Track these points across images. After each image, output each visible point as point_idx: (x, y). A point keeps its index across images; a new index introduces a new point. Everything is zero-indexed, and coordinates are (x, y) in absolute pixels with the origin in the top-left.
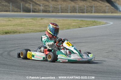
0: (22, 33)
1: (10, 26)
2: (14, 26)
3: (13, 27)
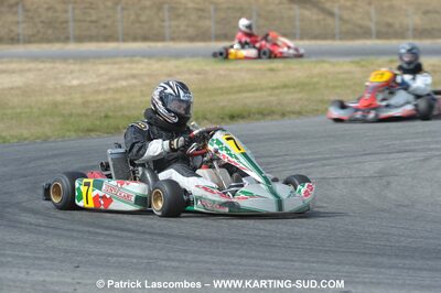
0: (293, 116)
1: (262, 90)
2: (277, 92)
3: (271, 95)
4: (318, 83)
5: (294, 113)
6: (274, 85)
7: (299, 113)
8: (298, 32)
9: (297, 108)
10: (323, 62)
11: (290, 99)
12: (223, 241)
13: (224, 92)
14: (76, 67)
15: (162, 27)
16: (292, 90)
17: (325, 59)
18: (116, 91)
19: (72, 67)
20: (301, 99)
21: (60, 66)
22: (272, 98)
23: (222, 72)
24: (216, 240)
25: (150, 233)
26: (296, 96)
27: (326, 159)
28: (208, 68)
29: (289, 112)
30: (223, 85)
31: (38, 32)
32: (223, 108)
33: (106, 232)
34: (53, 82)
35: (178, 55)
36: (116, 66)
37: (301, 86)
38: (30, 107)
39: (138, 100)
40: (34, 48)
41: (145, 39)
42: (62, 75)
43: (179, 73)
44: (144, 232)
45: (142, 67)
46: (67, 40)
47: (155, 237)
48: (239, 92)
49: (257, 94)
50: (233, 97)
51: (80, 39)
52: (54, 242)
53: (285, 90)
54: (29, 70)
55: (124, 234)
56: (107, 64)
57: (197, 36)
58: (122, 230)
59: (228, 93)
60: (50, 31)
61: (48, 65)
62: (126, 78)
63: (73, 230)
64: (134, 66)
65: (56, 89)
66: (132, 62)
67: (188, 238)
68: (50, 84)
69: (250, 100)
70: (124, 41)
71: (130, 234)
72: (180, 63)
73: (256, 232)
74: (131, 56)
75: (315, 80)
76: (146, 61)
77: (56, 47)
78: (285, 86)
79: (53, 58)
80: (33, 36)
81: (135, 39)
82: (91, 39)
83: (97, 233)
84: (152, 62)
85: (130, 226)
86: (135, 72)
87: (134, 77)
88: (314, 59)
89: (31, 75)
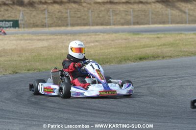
4: (179, 43)
5: (168, 57)
6: (159, 44)
7: (171, 57)
8: (170, 20)
9: (170, 54)
10: (181, 34)
11: (167, 50)
12: (136, 114)
13: (137, 47)
14: (71, 37)
15: (110, 19)
16: (167, 46)
17: (182, 32)
18: (89, 48)
19: (69, 37)
20: (171, 51)
21: (64, 37)
22: (159, 50)
23: (136, 39)
24: (133, 114)
25: (104, 111)
26: (169, 49)
27: (183, 77)
28: (130, 37)
29: (166, 56)
30: (136, 44)
31: (54, 22)
32: (136, 55)
33: (84, 110)
34: (61, 44)
35: (116, 32)
36: (89, 37)
37: (171, 45)
38: (51, 55)
39: (99, 52)
40: (52, 29)
41: (102, 24)
42: (65, 41)
43: (116, 40)
44: (101, 111)
45: (100, 37)
46: (67, 25)
47: (106, 113)
48: (144, 47)
49: (152, 48)
50: (141, 50)
51: (73, 25)
52: (62, 115)
53: (164, 47)
54: (50, 39)
55: (93, 111)
56: (85, 36)
57: (125, 23)
58: (92, 109)
59: (138, 48)
60: (60, 22)
61: (59, 37)
62: (93, 42)
63: (70, 110)
64: (97, 36)
65: (62, 47)
66: (96, 35)
67: (121, 113)
68: (60, 45)
69: (148, 51)
70: (92, 25)
71: (95, 112)
72: (117, 35)
73: (151, 110)
74: (96, 32)
75: (178, 42)
76: (102, 34)
77: (63, 29)
78: (164, 45)
79: (61, 34)
80: (52, 24)
81: (97, 25)
82: (78, 25)
83: (80, 111)
84: (105, 34)
85: (95, 108)
86: (97, 39)
87: (97, 41)
88: (177, 32)
89: (51, 41)
